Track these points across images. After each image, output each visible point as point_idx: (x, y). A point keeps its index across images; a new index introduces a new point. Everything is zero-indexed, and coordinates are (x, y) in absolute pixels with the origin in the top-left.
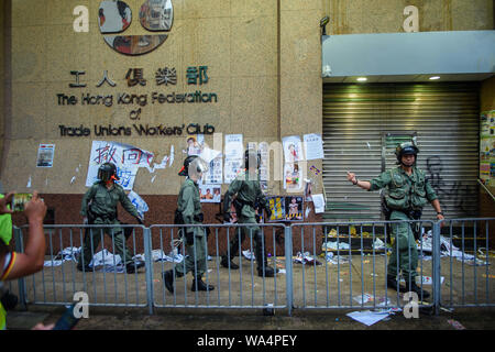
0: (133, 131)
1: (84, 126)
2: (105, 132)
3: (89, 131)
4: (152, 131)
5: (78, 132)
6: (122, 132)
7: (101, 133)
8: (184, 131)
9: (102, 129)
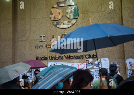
0: (64, 58)
1: (45, 57)
2: (53, 58)
3: (47, 58)
4: (71, 58)
5: (43, 59)
6: (60, 58)
7: (52, 59)
8: (84, 57)
9: (52, 57)
